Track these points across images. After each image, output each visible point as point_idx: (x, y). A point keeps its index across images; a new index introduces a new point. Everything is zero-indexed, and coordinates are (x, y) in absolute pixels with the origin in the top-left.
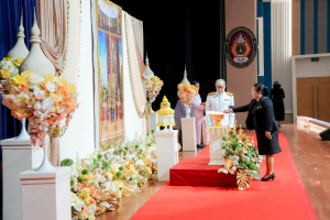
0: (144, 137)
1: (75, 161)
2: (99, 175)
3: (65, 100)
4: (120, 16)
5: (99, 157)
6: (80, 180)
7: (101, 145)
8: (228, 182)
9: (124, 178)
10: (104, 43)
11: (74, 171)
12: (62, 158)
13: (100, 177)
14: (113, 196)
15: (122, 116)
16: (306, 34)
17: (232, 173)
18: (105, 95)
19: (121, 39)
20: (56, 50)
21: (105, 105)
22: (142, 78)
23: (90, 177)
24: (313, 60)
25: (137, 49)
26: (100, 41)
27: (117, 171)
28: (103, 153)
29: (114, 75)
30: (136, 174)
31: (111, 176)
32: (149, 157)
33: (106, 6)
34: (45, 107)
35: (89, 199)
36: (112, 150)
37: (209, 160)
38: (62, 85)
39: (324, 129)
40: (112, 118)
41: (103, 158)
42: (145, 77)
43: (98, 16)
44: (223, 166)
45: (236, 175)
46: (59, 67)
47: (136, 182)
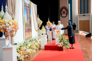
0: (37, 37)
1: (18, 44)
2: (25, 47)
3: (15, 27)
4: (30, 3)
5: (25, 42)
6: (19, 49)
7: (25, 39)
8: (61, 49)
9: (32, 48)
10: (26, 11)
11: (18, 46)
12: (14, 43)
13: (25, 48)
14: (29, 53)
15: (31, 31)
16: (82, 9)
18: (26, 25)
19: (31, 10)
20: (12, 13)
21: (26, 28)
23: (22, 48)
24: (84, 15)
25: (35, 12)
27: (30, 46)
28: (26, 41)
29: (29, 20)
30: (35, 47)
31: (28, 48)
34: (9, 29)
35: (22, 54)
36: (28, 40)
37: (55, 43)
38: (14, 22)
39: (87, 34)
40: (28, 32)
41: (26, 43)
42: (38, 20)
43: (24, 3)
44: (59, 45)
45: (63, 47)
46: (13, 18)
47: (35, 49)
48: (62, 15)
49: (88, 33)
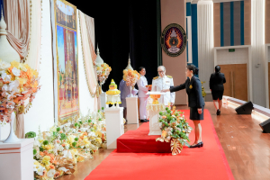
0: (96, 113)
1: (37, 133)
2: (57, 145)
3: (29, 83)
4: (75, 14)
5: (58, 130)
6: (41, 150)
7: (59, 120)
8: (164, 149)
9: (79, 147)
10: (62, 36)
11: (37, 142)
12: (26, 131)
13: (58, 147)
14: (70, 162)
15: (77, 96)
16: (225, 31)
17: (167, 141)
18: (63, 78)
19: (76, 33)
20: (20, 41)
21: (63, 87)
22: (94, 64)
23: (50, 146)
24: (233, 50)
25: (90, 42)
26: (58, 34)
27: (73, 141)
28: (61, 127)
29: (70, 62)
30: (88, 144)
31: (68, 145)
32: (99, 129)
33: (64, 5)
34: (12, 88)
35: (49, 165)
36: (69, 124)
37: (149, 131)
38: (26, 70)
39: (239, 105)
40: (69, 98)
41: (62, 131)
42: (96, 64)
43: (57, 14)
44: (160, 136)
45: (170, 143)
46: (23, 55)
47: (89, 150)
48: (169, 50)
49: (244, 102)
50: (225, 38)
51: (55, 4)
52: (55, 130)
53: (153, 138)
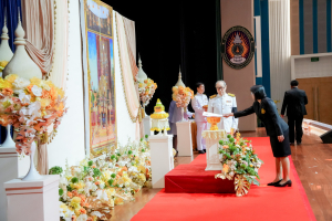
0: (137, 142)
1: (64, 168)
2: (90, 183)
3: (53, 104)
4: (110, 16)
5: (90, 164)
6: (69, 189)
7: (91, 152)
8: (226, 188)
9: (117, 186)
10: (94, 45)
11: (64, 179)
12: (50, 166)
14: (105, 205)
15: (114, 120)
16: (306, 34)
17: (230, 178)
18: (96, 99)
19: (112, 41)
20: (42, 52)
21: (95, 109)
22: (135, 80)
23: (80, 185)
24: (313, 59)
25: (129, 50)
26: (90, 42)
27: (109, 178)
28: (94, 160)
29: (105, 78)
30: (129, 181)
31: (102, 184)
32: (142, 163)
33: (96, 6)
34: (31, 113)
35: (79, 208)
36: (104, 156)
37: (205, 165)
38: (49, 89)
39: (326, 131)
40: (104, 123)
41: (94, 165)
42: (138, 79)
43: (88, 16)
44: (220, 172)
45: (233, 181)
46: (46, 70)
47: (129, 189)
48: (232, 60)
50: (305, 43)
51: (86, 5)
52: (87, 165)
53: (211, 174)
